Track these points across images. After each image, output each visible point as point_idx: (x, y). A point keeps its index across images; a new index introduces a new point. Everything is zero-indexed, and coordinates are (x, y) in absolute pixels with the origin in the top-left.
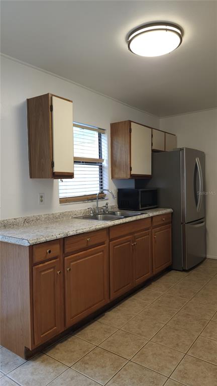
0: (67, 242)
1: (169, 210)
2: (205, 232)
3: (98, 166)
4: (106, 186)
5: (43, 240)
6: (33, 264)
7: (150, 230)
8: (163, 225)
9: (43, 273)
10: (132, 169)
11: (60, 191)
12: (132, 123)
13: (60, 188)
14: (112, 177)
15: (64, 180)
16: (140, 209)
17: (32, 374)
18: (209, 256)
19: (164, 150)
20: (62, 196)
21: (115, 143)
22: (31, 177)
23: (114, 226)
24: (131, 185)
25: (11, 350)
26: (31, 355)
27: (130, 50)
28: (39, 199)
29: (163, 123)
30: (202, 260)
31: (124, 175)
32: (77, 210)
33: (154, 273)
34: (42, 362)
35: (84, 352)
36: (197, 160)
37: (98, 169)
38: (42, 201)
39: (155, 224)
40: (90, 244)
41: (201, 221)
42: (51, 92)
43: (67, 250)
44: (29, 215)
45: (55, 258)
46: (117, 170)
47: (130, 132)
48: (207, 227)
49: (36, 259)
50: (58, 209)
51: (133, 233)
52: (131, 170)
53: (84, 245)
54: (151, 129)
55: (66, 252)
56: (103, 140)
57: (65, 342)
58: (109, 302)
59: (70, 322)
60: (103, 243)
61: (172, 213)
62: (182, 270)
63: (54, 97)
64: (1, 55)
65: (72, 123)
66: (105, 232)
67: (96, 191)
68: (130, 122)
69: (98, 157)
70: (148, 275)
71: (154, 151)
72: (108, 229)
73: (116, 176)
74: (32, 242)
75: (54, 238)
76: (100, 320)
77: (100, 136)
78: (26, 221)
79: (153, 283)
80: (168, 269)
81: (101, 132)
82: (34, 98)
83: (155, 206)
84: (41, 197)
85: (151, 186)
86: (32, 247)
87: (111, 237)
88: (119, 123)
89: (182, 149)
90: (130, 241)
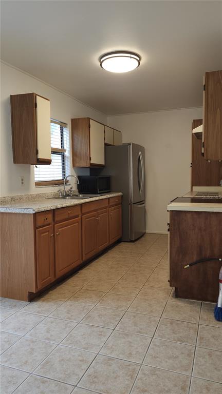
0: (56, 213)
1: (120, 194)
2: (144, 212)
3: (61, 156)
4: (68, 173)
5: (42, 209)
6: (36, 228)
7: (107, 209)
8: (116, 205)
9: (42, 235)
10: (92, 159)
11: (35, 176)
12: (91, 120)
13: (35, 173)
14: (74, 166)
15: (38, 166)
16: (98, 192)
17: (39, 307)
18: (147, 231)
19: (112, 144)
20: (37, 179)
21: (75, 135)
22: (15, 163)
23: (85, 203)
24: (87, 173)
25: (14, 299)
26: (33, 297)
27: (102, 67)
28: (20, 181)
29: (110, 120)
30: (143, 234)
31: (84, 164)
32: (48, 192)
33: (111, 243)
34: (43, 301)
35: (73, 293)
36: (140, 153)
37: (61, 158)
38: (22, 183)
39: (111, 204)
40: (71, 215)
41: (142, 202)
42: (35, 92)
43: (56, 219)
44: (13, 195)
45: (49, 224)
46: (77, 160)
47: (90, 128)
48: (146, 207)
49: (39, 224)
50: (35, 191)
51: (97, 210)
52: (90, 159)
53: (67, 217)
54: (103, 126)
55: (55, 220)
56: (64, 133)
57: (55, 290)
58: (82, 262)
59: (59, 274)
60: (77, 216)
61: (122, 196)
62: (129, 240)
63: (37, 96)
64: (2, 62)
65: (50, 120)
66: (79, 208)
67: (60, 177)
68: (89, 119)
69: (60, 148)
70: (106, 244)
71: (106, 145)
72: (81, 205)
73: (77, 165)
74: (36, 211)
75: (49, 209)
76: (76, 275)
77: (62, 129)
78: (13, 199)
79: (109, 251)
80: (119, 242)
81: (63, 126)
82: (18, 95)
83: (109, 191)
84: (22, 180)
85: (105, 173)
86: (35, 214)
87: (83, 212)
88: (79, 119)
89: (130, 144)
90: (95, 216)
